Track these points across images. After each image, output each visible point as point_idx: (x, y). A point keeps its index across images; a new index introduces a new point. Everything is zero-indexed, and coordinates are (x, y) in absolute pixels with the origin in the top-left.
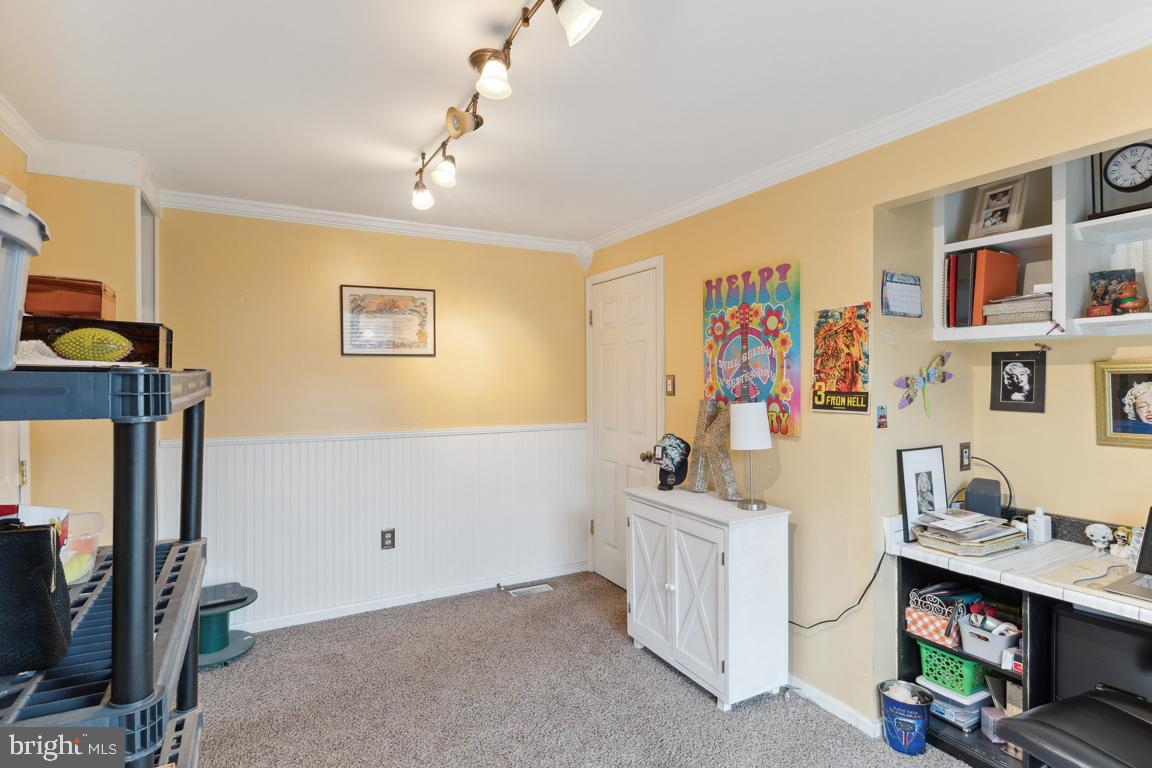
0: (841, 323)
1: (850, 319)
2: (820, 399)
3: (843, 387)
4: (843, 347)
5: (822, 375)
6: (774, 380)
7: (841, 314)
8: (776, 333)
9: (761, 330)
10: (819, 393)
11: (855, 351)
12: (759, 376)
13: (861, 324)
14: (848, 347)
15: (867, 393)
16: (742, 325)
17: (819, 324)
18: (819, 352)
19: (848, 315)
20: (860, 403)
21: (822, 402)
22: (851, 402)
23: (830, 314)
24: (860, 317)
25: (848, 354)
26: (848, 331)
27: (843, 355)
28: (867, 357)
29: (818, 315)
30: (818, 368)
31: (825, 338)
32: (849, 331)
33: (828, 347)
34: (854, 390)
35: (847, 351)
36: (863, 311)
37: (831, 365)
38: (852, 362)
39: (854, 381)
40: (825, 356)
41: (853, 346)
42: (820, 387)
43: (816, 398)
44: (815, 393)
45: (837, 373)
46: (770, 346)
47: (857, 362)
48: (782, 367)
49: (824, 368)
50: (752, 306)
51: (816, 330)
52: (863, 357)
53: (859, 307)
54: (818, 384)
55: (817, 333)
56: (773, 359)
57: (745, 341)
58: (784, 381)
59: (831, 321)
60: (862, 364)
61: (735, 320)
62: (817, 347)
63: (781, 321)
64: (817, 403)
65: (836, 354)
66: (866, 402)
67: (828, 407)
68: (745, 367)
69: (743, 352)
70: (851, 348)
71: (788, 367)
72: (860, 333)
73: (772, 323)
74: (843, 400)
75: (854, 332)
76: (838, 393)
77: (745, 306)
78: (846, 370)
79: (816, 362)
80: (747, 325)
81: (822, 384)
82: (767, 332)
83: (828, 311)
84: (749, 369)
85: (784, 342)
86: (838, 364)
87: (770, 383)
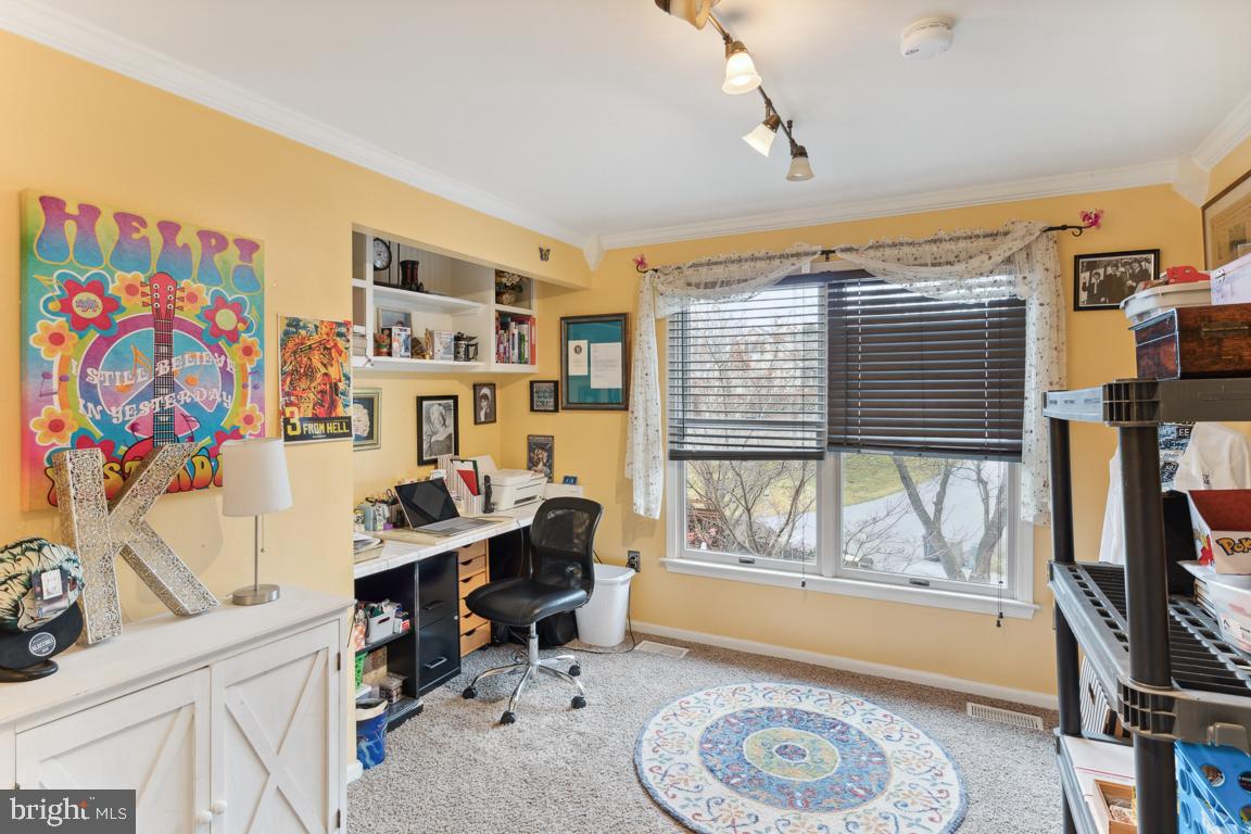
0: (316, 337)
1: (328, 334)
2: (294, 428)
3: (321, 412)
4: (320, 366)
5: (293, 398)
6: (230, 404)
7: (316, 327)
8: (233, 336)
9: (203, 326)
10: (292, 421)
11: (334, 372)
12: (197, 399)
13: (341, 342)
14: (325, 366)
15: (349, 418)
16: (157, 311)
17: (286, 333)
18: (288, 368)
19: (324, 330)
20: (342, 429)
21: (298, 432)
22: (331, 428)
23: (301, 324)
24: (340, 335)
25: (326, 374)
26: (325, 348)
27: (319, 375)
28: (348, 379)
29: (286, 321)
30: (287, 389)
31: (295, 352)
32: (327, 349)
33: (300, 363)
34: (334, 415)
35: (323, 370)
36: (343, 330)
37: (303, 386)
38: (331, 384)
39: (333, 405)
40: (296, 375)
41: (332, 365)
42: (292, 413)
43: (289, 427)
44: (287, 422)
45: (312, 396)
46: (221, 353)
47: (336, 384)
48: (245, 386)
49: (295, 389)
50: (182, 284)
51: (282, 340)
52: (343, 379)
53: (339, 325)
54: (288, 410)
55: (284, 345)
56: (227, 375)
57: (164, 339)
58: (249, 406)
59: (303, 332)
60: (342, 386)
61: (138, 299)
62: (284, 363)
63: (241, 320)
64: (291, 433)
65: (310, 373)
66: (349, 426)
67: (305, 436)
68: (166, 383)
69: (159, 357)
70: (329, 368)
71: (255, 387)
72: (340, 353)
73: (225, 319)
74: (322, 427)
75: (333, 351)
76: (315, 419)
77: (164, 278)
78: (323, 392)
79: (284, 381)
80: (169, 314)
81: (295, 409)
82: (217, 332)
83: (298, 321)
84: (173, 387)
85: (248, 351)
86: (312, 385)
87: (221, 410)
